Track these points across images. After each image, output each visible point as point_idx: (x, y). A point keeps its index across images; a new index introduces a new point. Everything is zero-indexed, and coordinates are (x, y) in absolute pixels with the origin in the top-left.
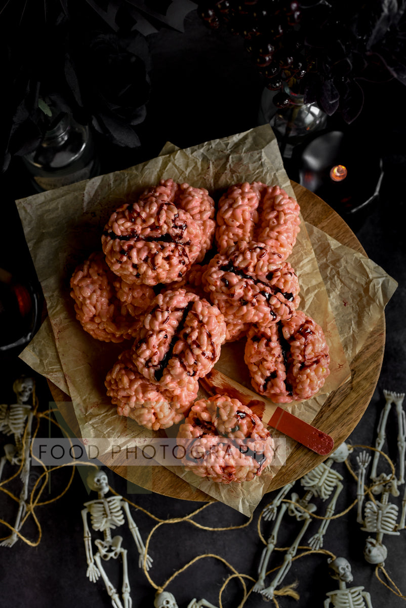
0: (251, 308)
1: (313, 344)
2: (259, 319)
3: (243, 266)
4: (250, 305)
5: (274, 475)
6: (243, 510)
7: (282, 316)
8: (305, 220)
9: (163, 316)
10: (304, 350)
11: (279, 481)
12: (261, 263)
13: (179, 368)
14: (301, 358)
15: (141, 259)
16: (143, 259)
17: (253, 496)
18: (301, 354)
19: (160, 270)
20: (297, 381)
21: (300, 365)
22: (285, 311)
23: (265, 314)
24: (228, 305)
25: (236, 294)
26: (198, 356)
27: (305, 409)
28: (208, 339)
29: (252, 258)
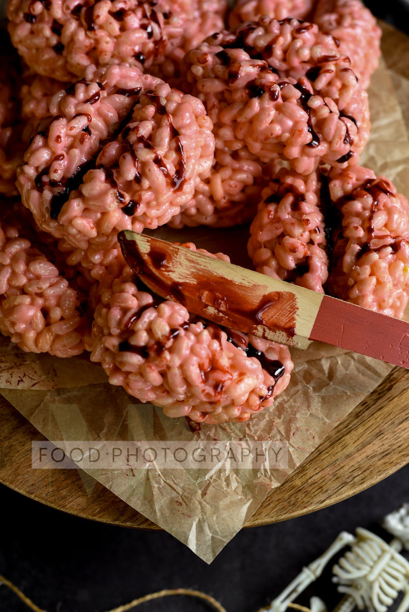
0: (269, 105)
1: (390, 212)
2: (283, 132)
3: (262, 43)
4: (267, 96)
5: (275, 485)
6: (198, 545)
7: (330, 143)
8: (390, 66)
9: (86, 91)
10: (371, 218)
11: (285, 503)
12: (299, 44)
13: (102, 182)
14: (361, 233)
15: (68, 8)
16: (72, 7)
17: (223, 519)
18: (362, 226)
19: (100, 33)
20: (351, 281)
21: (358, 248)
22: (338, 129)
23: (296, 123)
24: (223, 104)
25: (242, 73)
26: (144, 164)
27: (358, 369)
28: (171, 140)
29: (281, 34)
